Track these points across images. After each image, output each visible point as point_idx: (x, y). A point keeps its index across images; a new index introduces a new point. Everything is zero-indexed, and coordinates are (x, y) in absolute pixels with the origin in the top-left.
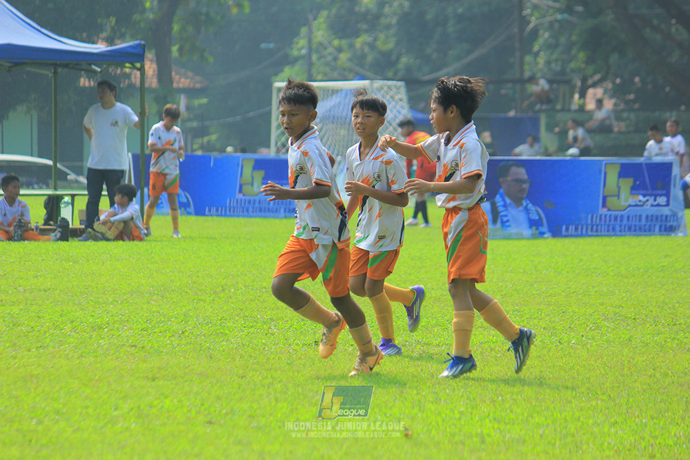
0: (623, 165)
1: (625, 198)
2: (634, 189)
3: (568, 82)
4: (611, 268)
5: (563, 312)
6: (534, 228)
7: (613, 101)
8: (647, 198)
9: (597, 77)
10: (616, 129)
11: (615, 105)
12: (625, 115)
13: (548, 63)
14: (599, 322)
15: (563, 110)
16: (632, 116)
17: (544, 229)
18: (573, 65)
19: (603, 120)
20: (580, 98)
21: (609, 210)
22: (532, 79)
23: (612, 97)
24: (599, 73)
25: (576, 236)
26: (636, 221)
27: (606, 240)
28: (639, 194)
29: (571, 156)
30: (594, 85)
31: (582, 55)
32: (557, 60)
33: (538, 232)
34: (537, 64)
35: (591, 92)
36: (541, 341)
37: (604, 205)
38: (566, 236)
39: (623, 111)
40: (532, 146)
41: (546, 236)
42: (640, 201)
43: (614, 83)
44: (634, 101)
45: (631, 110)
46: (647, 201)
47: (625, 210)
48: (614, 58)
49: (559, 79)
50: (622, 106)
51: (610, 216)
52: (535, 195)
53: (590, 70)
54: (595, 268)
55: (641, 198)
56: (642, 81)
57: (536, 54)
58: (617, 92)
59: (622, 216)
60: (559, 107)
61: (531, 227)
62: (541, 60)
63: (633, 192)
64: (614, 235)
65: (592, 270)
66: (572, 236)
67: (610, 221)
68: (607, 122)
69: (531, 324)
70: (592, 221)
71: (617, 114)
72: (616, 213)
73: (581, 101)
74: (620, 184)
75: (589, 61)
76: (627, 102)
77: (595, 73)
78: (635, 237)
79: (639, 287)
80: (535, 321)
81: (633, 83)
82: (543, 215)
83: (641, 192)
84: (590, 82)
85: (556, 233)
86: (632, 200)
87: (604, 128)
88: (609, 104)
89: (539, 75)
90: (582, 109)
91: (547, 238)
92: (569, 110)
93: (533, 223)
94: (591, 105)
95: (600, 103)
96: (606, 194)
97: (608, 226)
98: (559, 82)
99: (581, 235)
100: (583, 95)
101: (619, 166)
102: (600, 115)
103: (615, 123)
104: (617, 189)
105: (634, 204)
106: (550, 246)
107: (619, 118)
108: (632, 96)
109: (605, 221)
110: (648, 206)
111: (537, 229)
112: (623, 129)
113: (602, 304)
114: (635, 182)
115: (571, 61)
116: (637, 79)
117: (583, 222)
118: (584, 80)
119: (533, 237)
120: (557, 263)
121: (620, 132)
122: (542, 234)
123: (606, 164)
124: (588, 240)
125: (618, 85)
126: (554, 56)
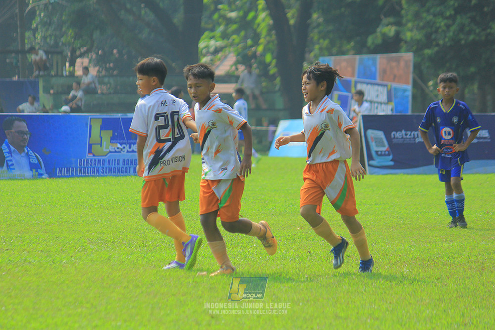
0: (104, 120)
1: (106, 146)
2: (113, 139)
3: (61, 53)
4: (96, 202)
5: (57, 238)
6: (34, 170)
7: (97, 68)
8: (124, 146)
9: (83, 49)
10: (99, 91)
11: (98, 71)
12: (106, 80)
13: (44, 38)
14: (85, 245)
15: (57, 75)
16: (112, 81)
17: (43, 171)
18: (63, 39)
19: (89, 84)
20: (70, 66)
21: (94, 156)
22: (32, 50)
23: (95, 66)
24: (85, 46)
25: (68, 176)
26: (115, 165)
27: (92, 179)
28: (117, 143)
29: (65, 112)
30: (82, 56)
31: (71, 32)
32: (51, 36)
33: (37, 173)
34: (35, 38)
35: (79, 60)
36: (38, 261)
37: (90, 152)
38: (59, 177)
39: (105, 76)
40: (32, 104)
41: (43, 176)
42: (118, 148)
43: (97, 54)
44: (113, 69)
45: (112, 76)
46: (124, 148)
47: (106, 156)
48: (97, 34)
49: (53, 51)
50: (104, 73)
51: (95, 160)
52: (34, 145)
53: (78, 43)
54: (83, 202)
55: (119, 146)
56: (120, 52)
57: (35, 31)
58: (100, 61)
59: (104, 160)
60: (53, 73)
61: (31, 170)
62: (38, 36)
63: (112, 141)
64: (98, 176)
65: (80, 204)
66: (64, 176)
67: (95, 164)
68: (93, 85)
69: (31, 247)
70: (80, 165)
71: (100, 79)
72: (99, 158)
73: (72, 69)
74: (101, 135)
75: (77, 36)
76: (107, 70)
77: (82, 46)
78: (114, 177)
79: (117, 217)
80: (34, 245)
81: (112, 53)
82: (41, 160)
83: (119, 141)
84: (78, 53)
85: (52, 174)
86: (113, 147)
87: (89, 91)
88: (93, 71)
89: (37, 47)
90: (72, 74)
91: (44, 178)
92: (62, 76)
93: (32, 166)
94: (79, 72)
95: (86, 70)
96: (90, 143)
97: (94, 168)
98: (53, 53)
99: (72, 176)
100: (73, 64)
101: (101, 120)
102: (86, 80)
103: (98, 86)
104: (100, 138)
105: (114, 150)
106: (47, 184)
107: (101, 82)
108: (112, 65)
109: (91, 165)
110: (124, 153)
111: (37, 171)
112: (105, 91)
113: (88, 231)
114: (114, 134)
115: (62, 36)
116: (115, 51)
117: (74, 165)
118: (73, 51)
119: (33, 177)
120: (53, 198)
121: (102, 94)
122: (40, 175)
123: (90, 119)
124: (77, 179)
125: (100, 56)
126: (49, 32)
